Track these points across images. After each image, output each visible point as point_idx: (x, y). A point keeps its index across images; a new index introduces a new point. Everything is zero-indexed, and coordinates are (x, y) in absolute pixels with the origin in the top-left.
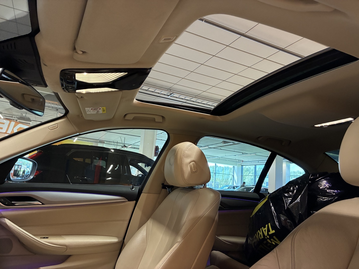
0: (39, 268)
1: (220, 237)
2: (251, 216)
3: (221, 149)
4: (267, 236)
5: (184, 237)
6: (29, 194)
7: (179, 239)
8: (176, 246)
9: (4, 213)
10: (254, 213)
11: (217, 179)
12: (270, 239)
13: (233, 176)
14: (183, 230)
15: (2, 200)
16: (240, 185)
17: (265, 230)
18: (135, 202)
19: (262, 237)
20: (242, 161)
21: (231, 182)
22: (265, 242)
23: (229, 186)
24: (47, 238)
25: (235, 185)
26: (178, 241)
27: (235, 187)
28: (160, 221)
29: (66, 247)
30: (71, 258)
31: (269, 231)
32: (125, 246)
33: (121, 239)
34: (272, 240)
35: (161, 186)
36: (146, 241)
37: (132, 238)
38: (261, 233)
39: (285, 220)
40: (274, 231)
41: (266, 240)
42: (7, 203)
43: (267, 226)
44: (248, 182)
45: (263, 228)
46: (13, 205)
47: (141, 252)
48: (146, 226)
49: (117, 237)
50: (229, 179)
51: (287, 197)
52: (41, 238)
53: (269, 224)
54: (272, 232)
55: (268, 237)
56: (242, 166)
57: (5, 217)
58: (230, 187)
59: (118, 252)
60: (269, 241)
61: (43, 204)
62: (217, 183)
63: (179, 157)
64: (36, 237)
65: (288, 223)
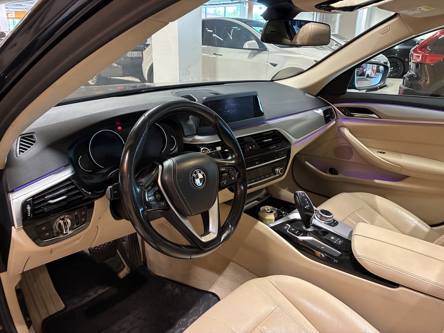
0: (374, 180)
6: (366, 106)
9: (345, 123)
15: (343, 110)
24: (384, 153)
29: (402, 167)
30: (407, 180)
42: (347, 114)
46: (352, 116)
52: (378, 152)
57: (345, 127)
61: (380, 118)
64: (372, 150)
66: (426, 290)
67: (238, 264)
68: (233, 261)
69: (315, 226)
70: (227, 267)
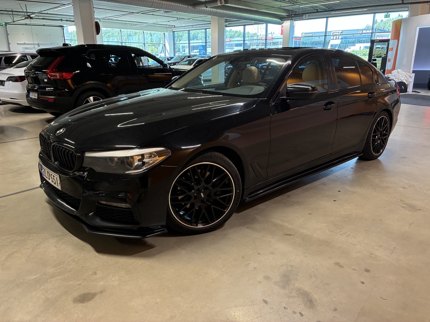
3: (154, 15)
20: (174, 26)
56: (173, 32)
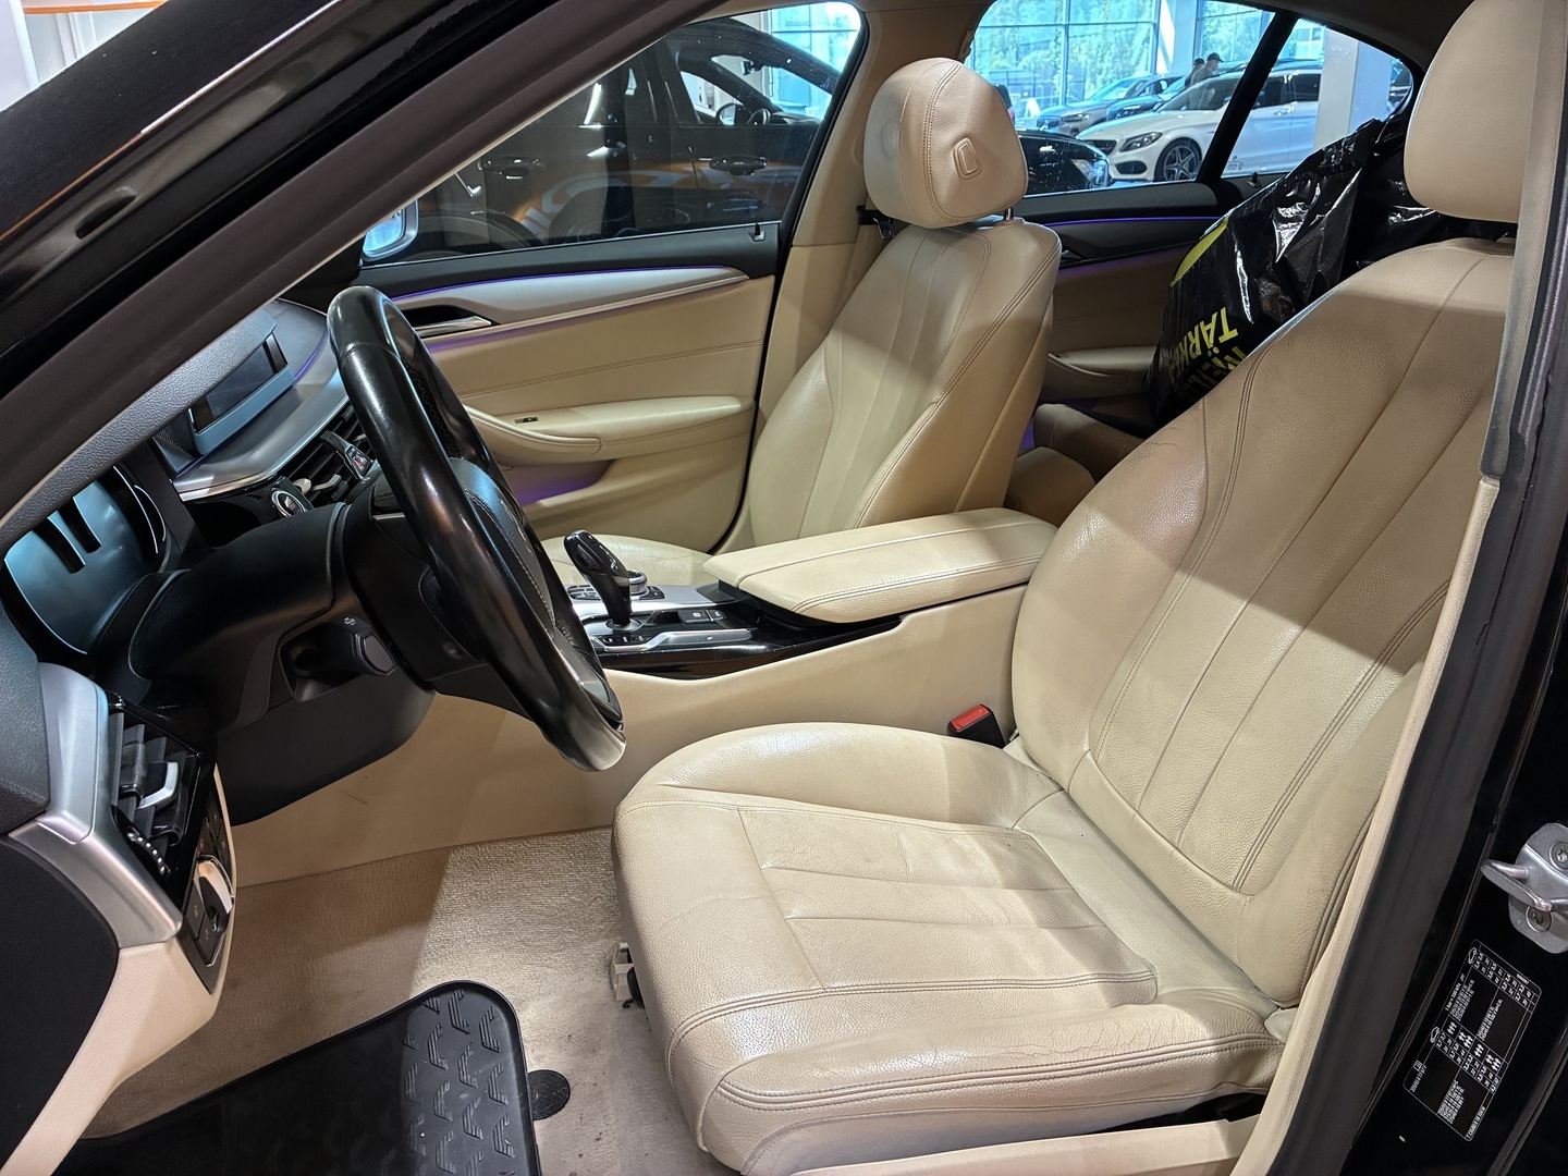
1: (1067, 357)
2: (1173, 284)
4: (1212, 349)
5: (950, 388)
6: (444, 299)
7: (937, 395)
8: (927, 417)
10: (1179, 277)
11: (1076, 50)
12: (1221, 356)
13: (1156, 27)
14: (947, 368)
16: (1187, 69)
17: (1209, 332)
18: (771, 279)
19: (1199, 352)
21: (1144, 55)
22: (1206, 366)
23: (1131, 81)
24: (534, 420)
25: (1163, 70)
26: (934, 400)
27: (1164, 84)
28: (866, 337)
29: (598, 439)
30: (615, 469)
31: (1219, 331)
32: (765, 423)
33: (750, 401)
34: (1227, 358)
35: (855, 215)
36: (828, 401)
37: (784, 396)
38: (1196, 341)
39: (1273, 298)
40: (1235, 333)
41: (1209, 360)
43: (1214, 316)
44: (1232, 41)
45: (1202, 323)
47: (819, 434)
48: (823, 356)
49: (737, 396)
50: (1138, 41)
51: (1286, 220)
52: (517, 422)
53: (1223, 311)
54: (1229, 334)
55: (1216, 351)
58: (1135, 86)
59: (746, 438)
60: (1219, 363)
61: (494, 324)
62: (1075, 76)
63: (913, 129)
64: (504, 420)
65: (1279, 305)
66: (948, 594)
67: (481, 844)
68: (455, 848)
69: (640, 616)
70: (445, 880)
